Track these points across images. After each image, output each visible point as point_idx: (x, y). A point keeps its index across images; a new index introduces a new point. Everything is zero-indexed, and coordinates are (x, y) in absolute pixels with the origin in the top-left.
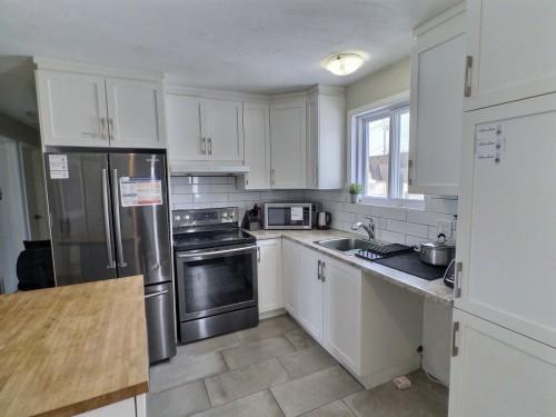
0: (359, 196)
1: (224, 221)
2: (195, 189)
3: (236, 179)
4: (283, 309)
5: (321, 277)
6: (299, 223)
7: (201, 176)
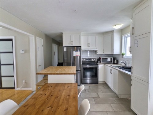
0: (124, 56)
1: (92, 61)
2: (88, 54)
3: (95, 52)
4: (104, 81)
5: (111, 73)
6: (109, 62)
7: (90, 51)
